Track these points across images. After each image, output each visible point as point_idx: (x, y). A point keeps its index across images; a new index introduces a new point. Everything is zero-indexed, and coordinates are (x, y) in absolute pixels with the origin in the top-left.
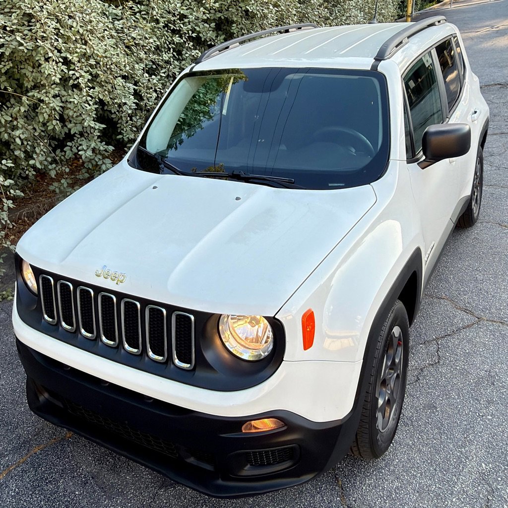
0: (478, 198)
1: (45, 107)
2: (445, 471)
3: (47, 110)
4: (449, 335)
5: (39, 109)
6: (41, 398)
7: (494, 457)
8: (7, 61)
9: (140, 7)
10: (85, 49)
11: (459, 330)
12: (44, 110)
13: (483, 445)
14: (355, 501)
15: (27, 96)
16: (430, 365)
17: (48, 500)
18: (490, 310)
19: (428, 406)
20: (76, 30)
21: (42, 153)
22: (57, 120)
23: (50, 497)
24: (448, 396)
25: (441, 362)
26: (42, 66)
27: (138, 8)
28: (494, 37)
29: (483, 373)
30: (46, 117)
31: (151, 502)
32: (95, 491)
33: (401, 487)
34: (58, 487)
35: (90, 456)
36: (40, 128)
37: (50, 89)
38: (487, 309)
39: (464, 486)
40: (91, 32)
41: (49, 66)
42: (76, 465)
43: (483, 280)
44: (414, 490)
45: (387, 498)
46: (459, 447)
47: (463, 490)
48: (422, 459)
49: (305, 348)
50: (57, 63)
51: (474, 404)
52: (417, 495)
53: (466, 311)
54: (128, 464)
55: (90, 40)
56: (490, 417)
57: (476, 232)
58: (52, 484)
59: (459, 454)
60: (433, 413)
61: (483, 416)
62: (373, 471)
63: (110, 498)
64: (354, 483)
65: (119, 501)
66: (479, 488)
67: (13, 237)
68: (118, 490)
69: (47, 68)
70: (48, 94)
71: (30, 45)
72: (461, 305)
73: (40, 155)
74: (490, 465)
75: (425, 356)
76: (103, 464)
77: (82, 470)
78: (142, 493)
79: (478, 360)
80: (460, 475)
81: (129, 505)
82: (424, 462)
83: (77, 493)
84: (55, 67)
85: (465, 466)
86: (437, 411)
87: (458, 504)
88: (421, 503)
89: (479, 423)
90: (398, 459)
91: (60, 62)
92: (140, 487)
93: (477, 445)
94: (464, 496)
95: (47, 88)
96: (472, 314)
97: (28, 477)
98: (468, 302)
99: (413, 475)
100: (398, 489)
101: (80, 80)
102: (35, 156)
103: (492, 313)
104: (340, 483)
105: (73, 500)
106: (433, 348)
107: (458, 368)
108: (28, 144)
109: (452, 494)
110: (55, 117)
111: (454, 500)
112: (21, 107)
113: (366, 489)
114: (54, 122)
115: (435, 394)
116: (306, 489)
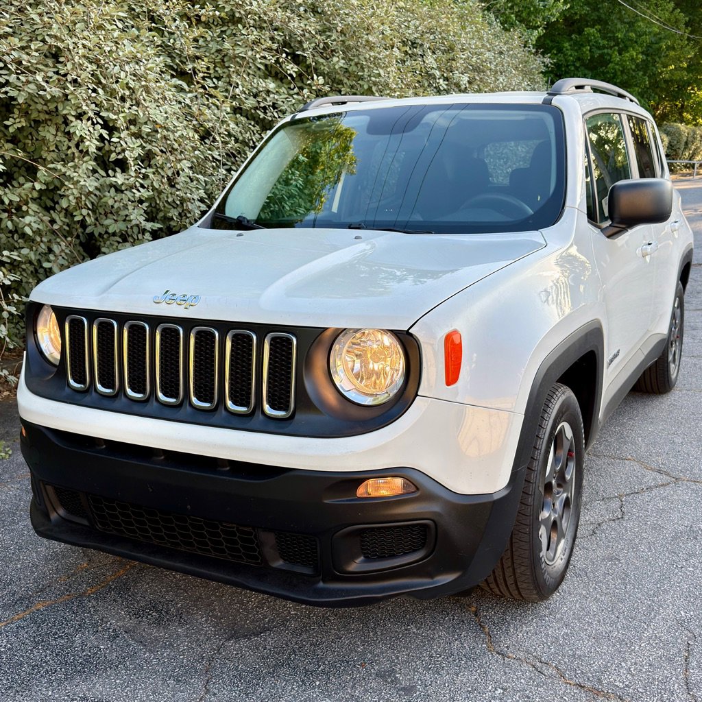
0: (676, 357)
1: (72, 186)
2: (631, 618)
3: (75, 192)
4: (637, 493)
5: (63, 190)
6: (53, 516)
7: (697, 606)
8: (18, 118)
9: (216, 83)
10: (137, 111)
11: (650, 488)
12: (70, 191)
13: (682, 594)
14: (507, 647)
15: (47, 168)
16: (610, 520)
17: (57, 655)
18: (692, 471)
19: (607, 558)
20: (125, 82)
21: (63, 254)
22: (89, 209)
23: (59, 652)
24: (635, 548)
25: (626, 517)
26: (72, 125)
27: (214, 83)
28: (697, 220)
29: (682, 528)
30: (73, 202)
31: (214, 653)
32: (129, 645)
33: (571, 633)
34: (73, 642)
35: (122, 610)
36: (62, 219)
37: (81, 162)
38: (688, 470)
39: (656, 632)
40: (147, 90)
41: (82, 126)
42: (102, 620)
43: (682, 443)
44: (589, 636)
45: (551, 644)
46: (649, 595)
47: (656, 636)
48: (600, 607)
49: (448, 384)
50: (93, 124)
51: (670, 556)
52: (593, 640)
53: (659, 471)
54: (181, 617)
55: (145, 100)
56: (691, 569)
57: (673, 399)
58: (63, 639)
59: (649, 603)
60: (615, 564)
61: (682, 567)
62: (533, 619)
63: (151, 652)
64: (506, 630)
65: (165, 654)
66: (677, 634)
67: (8, 393)
68: (165, 643)
69: (79, 127)
70: (77, 170)
71: (56, 91)
72: (653, 466)
73: (60, 258)
74: (692, 613)
75: (604, 512)
76: (142, 618)
77: (111, 624)
78: (200, 645)
79: (676, 517)
80: (651, 622)
81: (181, 657)
82: (603, 610)
83: (102, 647)
84: (91, 129)
85: (658, 613)
86: (620, 563)
87: (648, 648)
88: (599, 648)
89: (676, 574)
90: (567, 607)
91: (98, 123)
92: (198, 640)
93: (673, 594)
94: (657, 641)
95: (76, 160)
96: (668, 475)
97: (27, 633)
98: (662, 464)
99: (588, 622)
100: (567, 635)
101: (127, 154)
102: (52, 257)
103: (694, 474)
104: (487, 630)
105: (96, 654)
106: (615, 504)
107: (649, 523)
108: (42, 241)
109: (640, 639)
110: (86, 204)
111: (643, 645)
112: (35, 183)
113: (523, 635)
114: (84, 212)
115: (617, 547)
116: (439, 636)
